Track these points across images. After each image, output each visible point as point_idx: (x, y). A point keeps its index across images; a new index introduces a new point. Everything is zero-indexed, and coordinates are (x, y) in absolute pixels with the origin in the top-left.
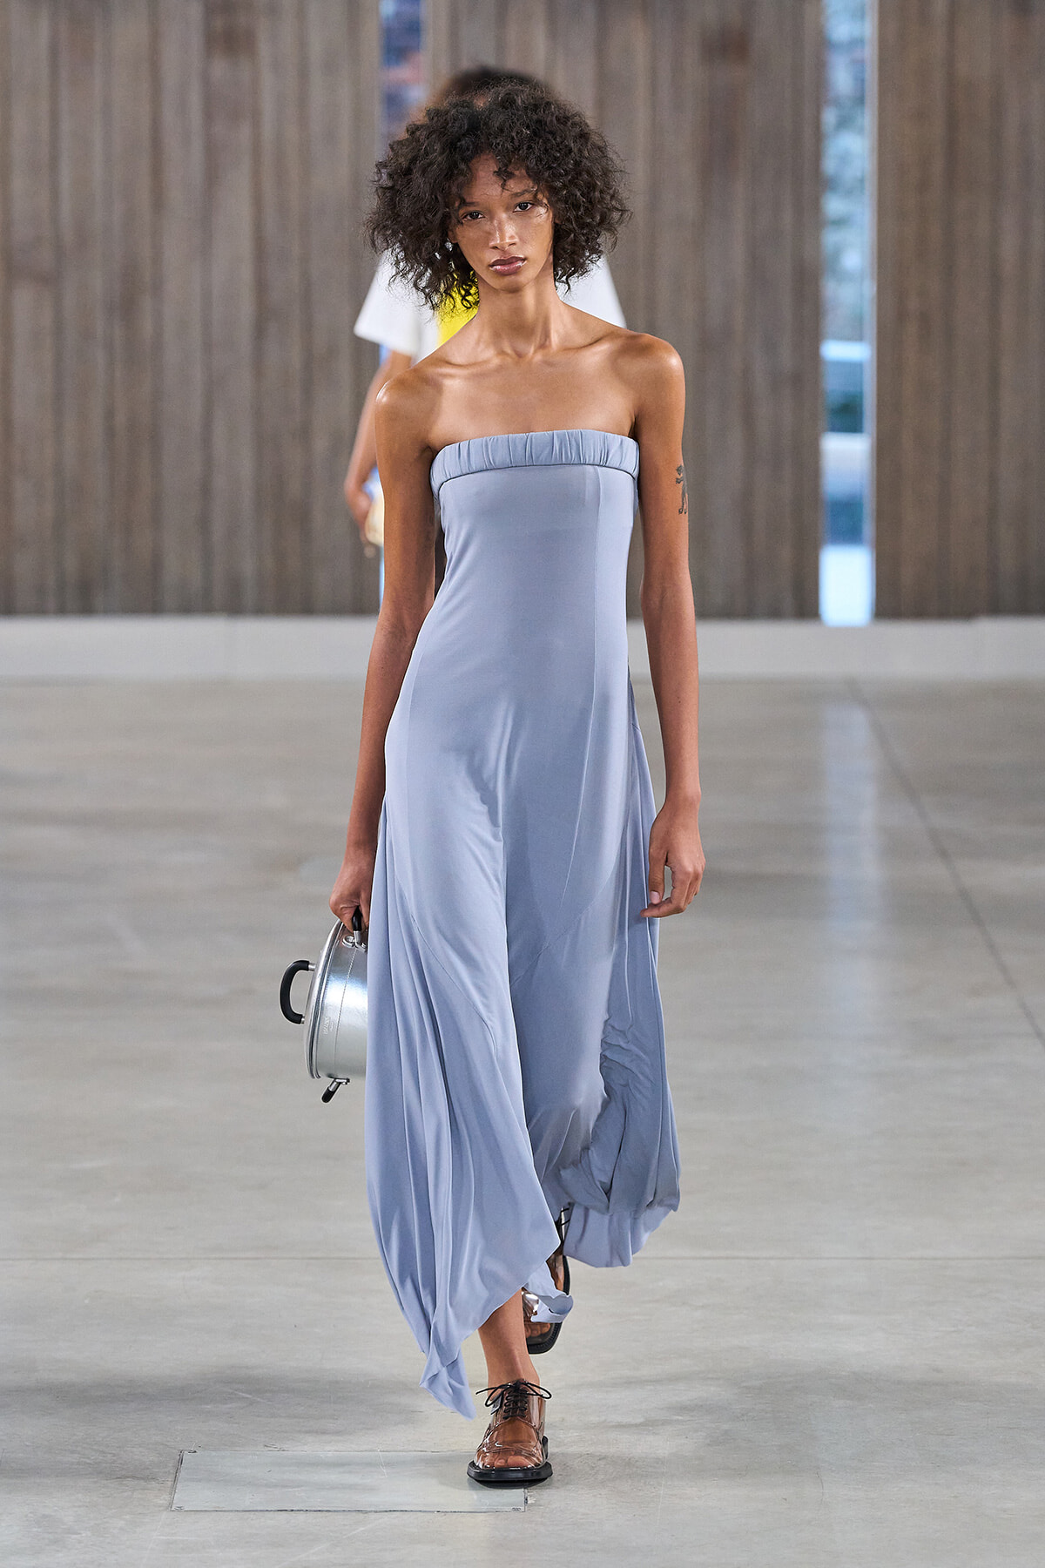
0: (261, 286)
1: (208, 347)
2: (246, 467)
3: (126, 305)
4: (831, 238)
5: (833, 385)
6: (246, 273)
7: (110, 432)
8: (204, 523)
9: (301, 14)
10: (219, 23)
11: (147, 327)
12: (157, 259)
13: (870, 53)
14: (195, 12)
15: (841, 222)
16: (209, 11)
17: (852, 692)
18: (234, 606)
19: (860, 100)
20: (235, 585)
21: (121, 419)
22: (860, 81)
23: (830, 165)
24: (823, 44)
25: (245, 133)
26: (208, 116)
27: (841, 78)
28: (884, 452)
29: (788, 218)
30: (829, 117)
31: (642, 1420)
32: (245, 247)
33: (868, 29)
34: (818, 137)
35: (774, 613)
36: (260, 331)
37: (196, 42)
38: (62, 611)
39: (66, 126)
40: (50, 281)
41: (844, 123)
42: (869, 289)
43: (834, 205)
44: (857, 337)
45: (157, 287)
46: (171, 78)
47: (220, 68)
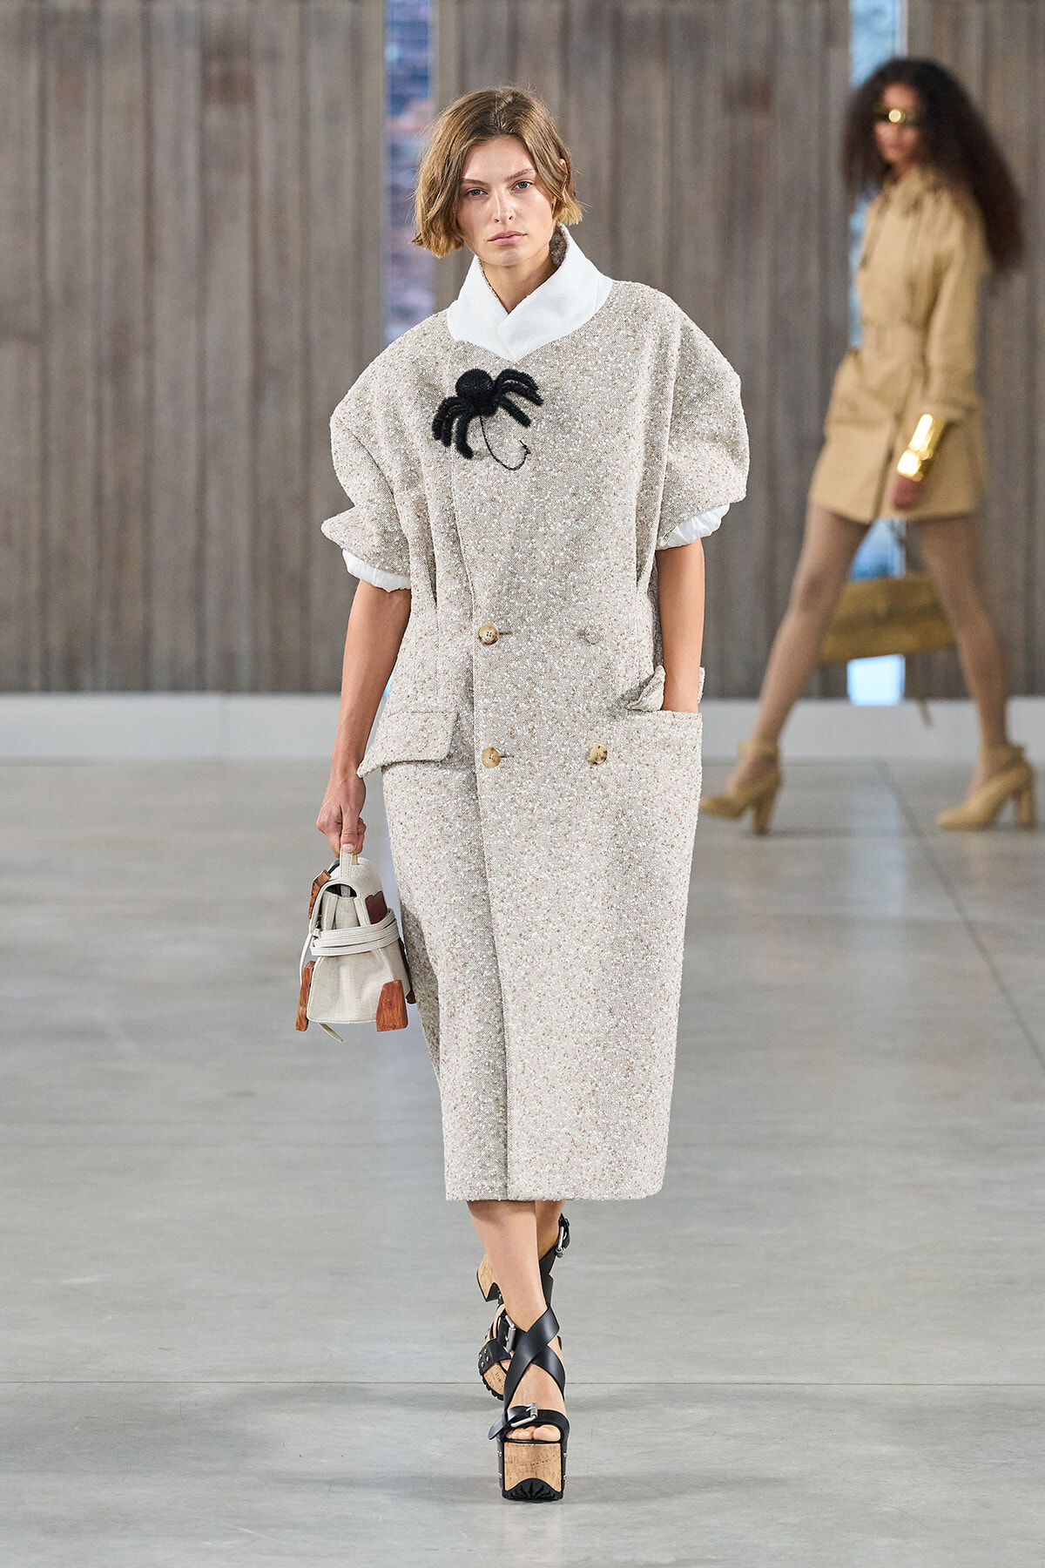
0: (259, 345)
1: (202, 407)
2: (242, 536)
3: (116, 366)
6: (244, 331)
7: (99, 499)
8: (198, 597)
9: (302, 60)
10: (215, 69)
11: (139, 389)
12: (149, 318)
14: (192, 56)
16: (206, 57)
17: (881, 775)
18: (228, 686)
20: (229, 659)
21: (109, 489)
25: (243, 184)
26: (204, 167)
31: (672, 1559)
32: (243, 303)
36: (257, 392)
37: (192, 88)
38: (47, 688)
39: (54, 175)
40: (35, 339)
45: (149, 348)
46: (164, 129)
47: (216, 117)
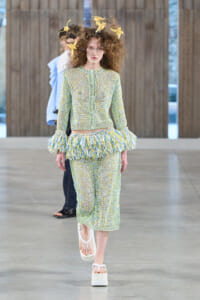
3: (33, 76)
4: (170, 64)
5: (170, 92)
7: (30, 101)
10: (52, 22)
11: (37, 81)
12: (40, 67)
13: (178, 28)
14: (47, 20)
15: (172, 61)
16: (50, 20)
19: (176, 37)
22: (176, 34)
23: (170, 50)
24: (169, 27)
26: (50, 39)
27: (172, 33)
28: (180, 106)
29: (162, 60)
30: (170, 41)
33: (177, 24)
34: (168, 44)
35: (159, 137)
37: (47, 25)
38: (21, 135)
39: (22, 41)
40: (19, 72)
41: (172, 42)
42: (177, 73)
43: (171, 58)
44: (175, 83)
45: (40, 73)
46: (42, 33)
47: (52, 31)
